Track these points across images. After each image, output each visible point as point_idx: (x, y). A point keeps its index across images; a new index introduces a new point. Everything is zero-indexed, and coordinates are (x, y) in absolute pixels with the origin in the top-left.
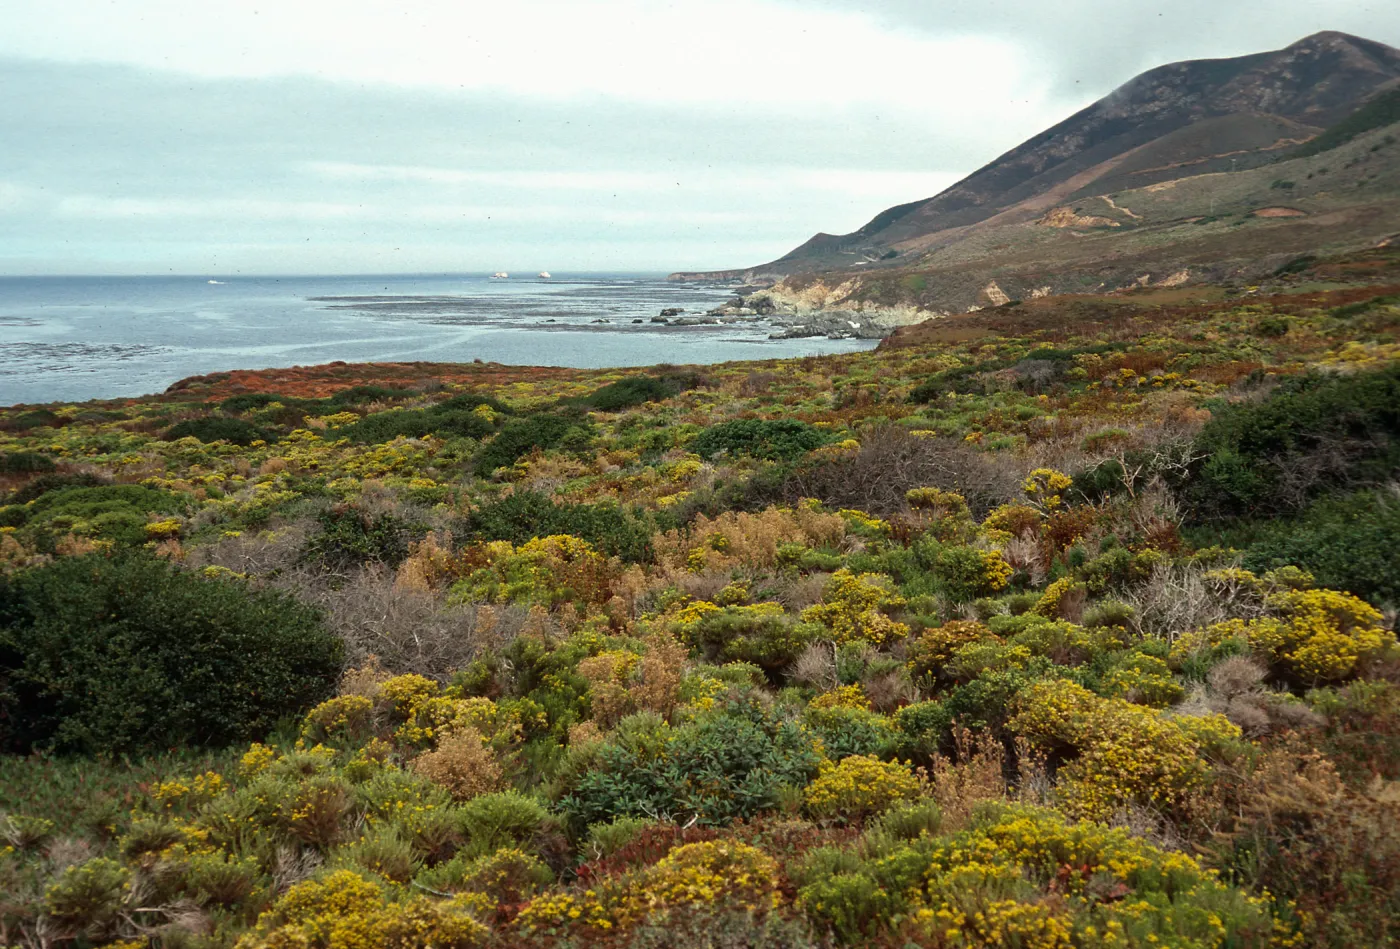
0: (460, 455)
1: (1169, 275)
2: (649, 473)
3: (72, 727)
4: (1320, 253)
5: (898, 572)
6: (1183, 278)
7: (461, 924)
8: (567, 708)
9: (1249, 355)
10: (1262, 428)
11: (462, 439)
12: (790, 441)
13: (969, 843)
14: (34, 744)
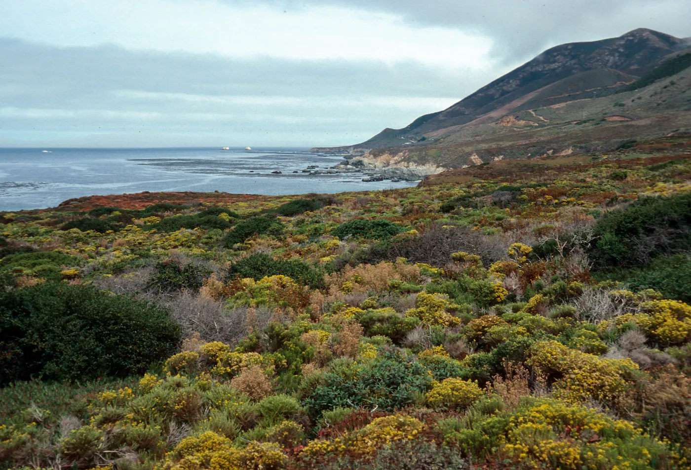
0: (215, 237)
1: (563, 150)
2: (314, 246)
3: (51, 367)
4: (638, 139)
5: (451, 293)
6: (570, 151)
7: (275, 455)
8: (297, 357)
9: (609, 189)
10: (627, 223)
11: (215, 230)
12: (383, 231)
13: (526, 414)
14: (31, 375)
